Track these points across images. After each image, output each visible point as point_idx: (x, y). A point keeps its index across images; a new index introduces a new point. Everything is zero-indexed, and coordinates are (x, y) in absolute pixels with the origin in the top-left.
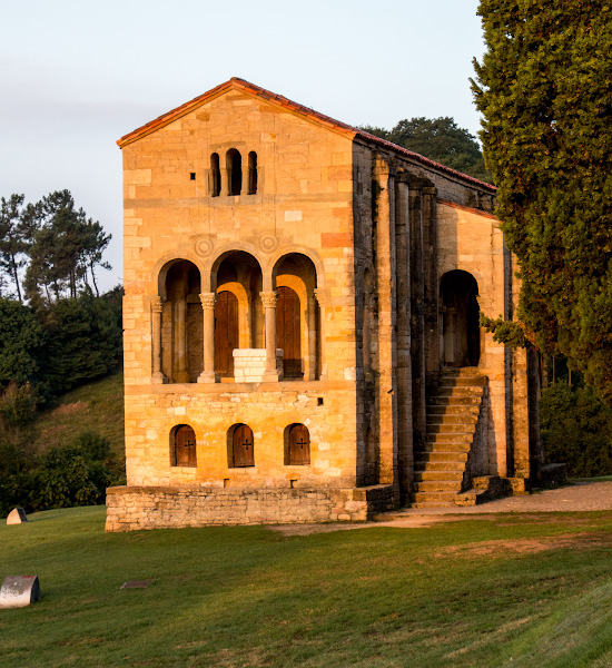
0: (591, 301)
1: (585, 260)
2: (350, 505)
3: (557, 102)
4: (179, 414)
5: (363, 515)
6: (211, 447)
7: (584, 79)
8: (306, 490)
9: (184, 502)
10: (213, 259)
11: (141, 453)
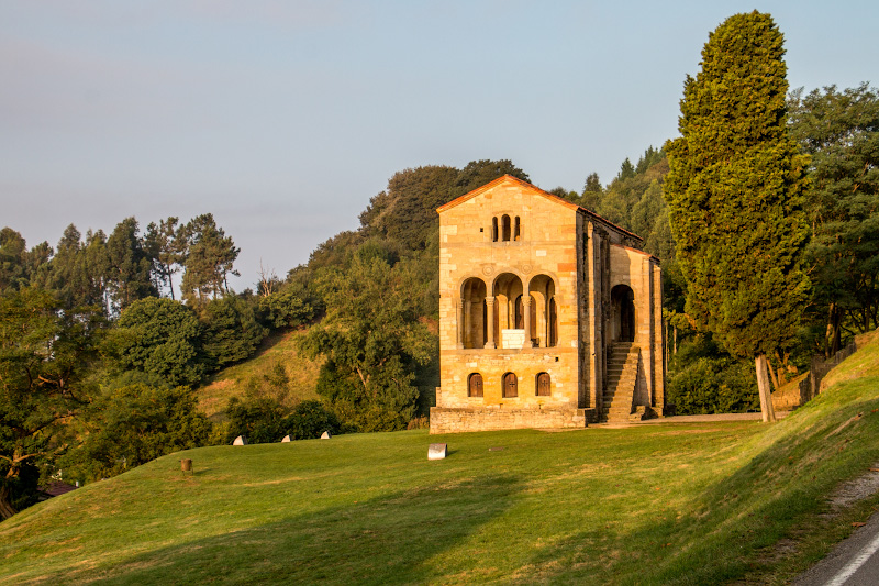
0: (731, 303)
1: (728, 282)
2: (575, 418)
3: (712, 200)
4: (473, 366)
5: (583, 424)
6: (493, 385)
7: (727, 188)
8: (549, 410)
9: (477, 417)
10: (493, 277)
11: (450, 389)
